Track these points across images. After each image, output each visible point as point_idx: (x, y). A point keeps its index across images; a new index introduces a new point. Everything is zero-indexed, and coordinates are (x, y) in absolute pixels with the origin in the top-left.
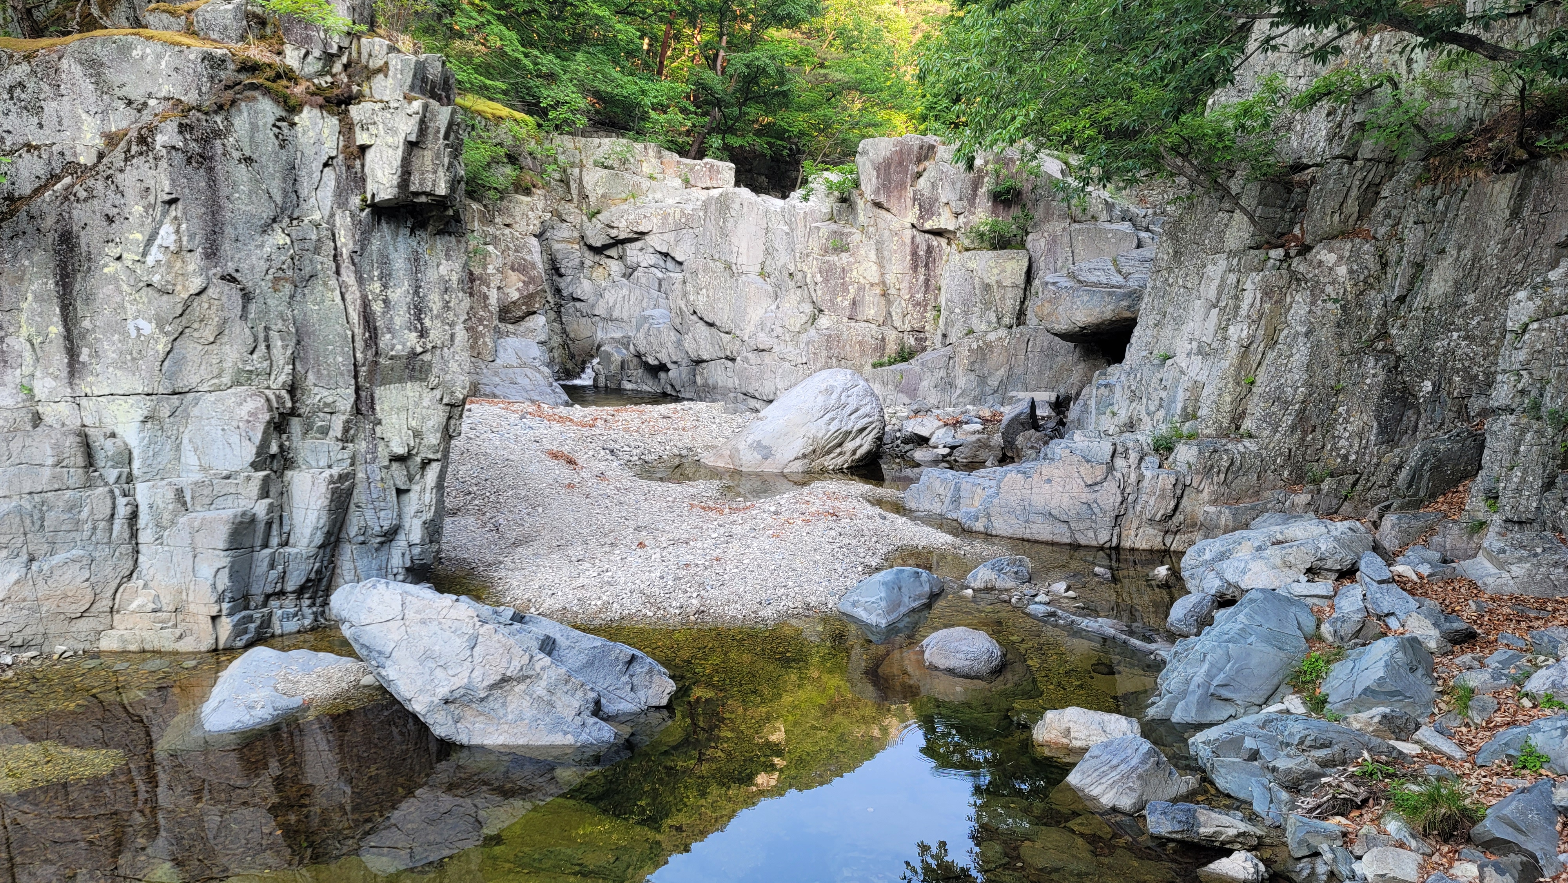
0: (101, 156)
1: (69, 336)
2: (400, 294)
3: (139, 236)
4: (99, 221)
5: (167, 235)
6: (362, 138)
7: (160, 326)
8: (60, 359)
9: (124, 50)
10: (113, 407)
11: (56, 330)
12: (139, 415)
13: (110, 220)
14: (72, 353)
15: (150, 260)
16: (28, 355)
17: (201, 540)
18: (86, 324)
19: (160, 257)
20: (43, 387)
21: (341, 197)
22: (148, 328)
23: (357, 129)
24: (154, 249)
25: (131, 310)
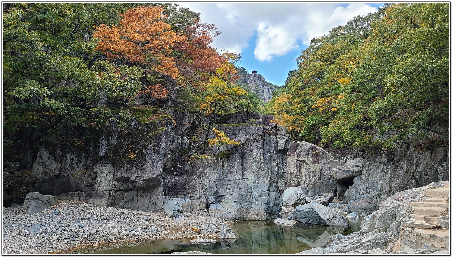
0: (245, 142)
1: (242, 169)
2: (281, 164)
3: (256, 154)
4: (249, 151)
5: (259, 154)
6: (278, 140)
7: (257, 168)
8: (241, 173)
9: (249, 126)
10: (249, 180)
11: (240, 168)
12: (253, 181)
13: (251, 151)
14: (243, 172)
15: (257, 157)
16: (235, 172)
17: (263, 202)
18: (246, 167)
19: (258, 157)
20: (238, 177)
21: (275, 149)
22: (256, 168)
23: (278, 138)
24: (257, 156)
25: (253, 165)
